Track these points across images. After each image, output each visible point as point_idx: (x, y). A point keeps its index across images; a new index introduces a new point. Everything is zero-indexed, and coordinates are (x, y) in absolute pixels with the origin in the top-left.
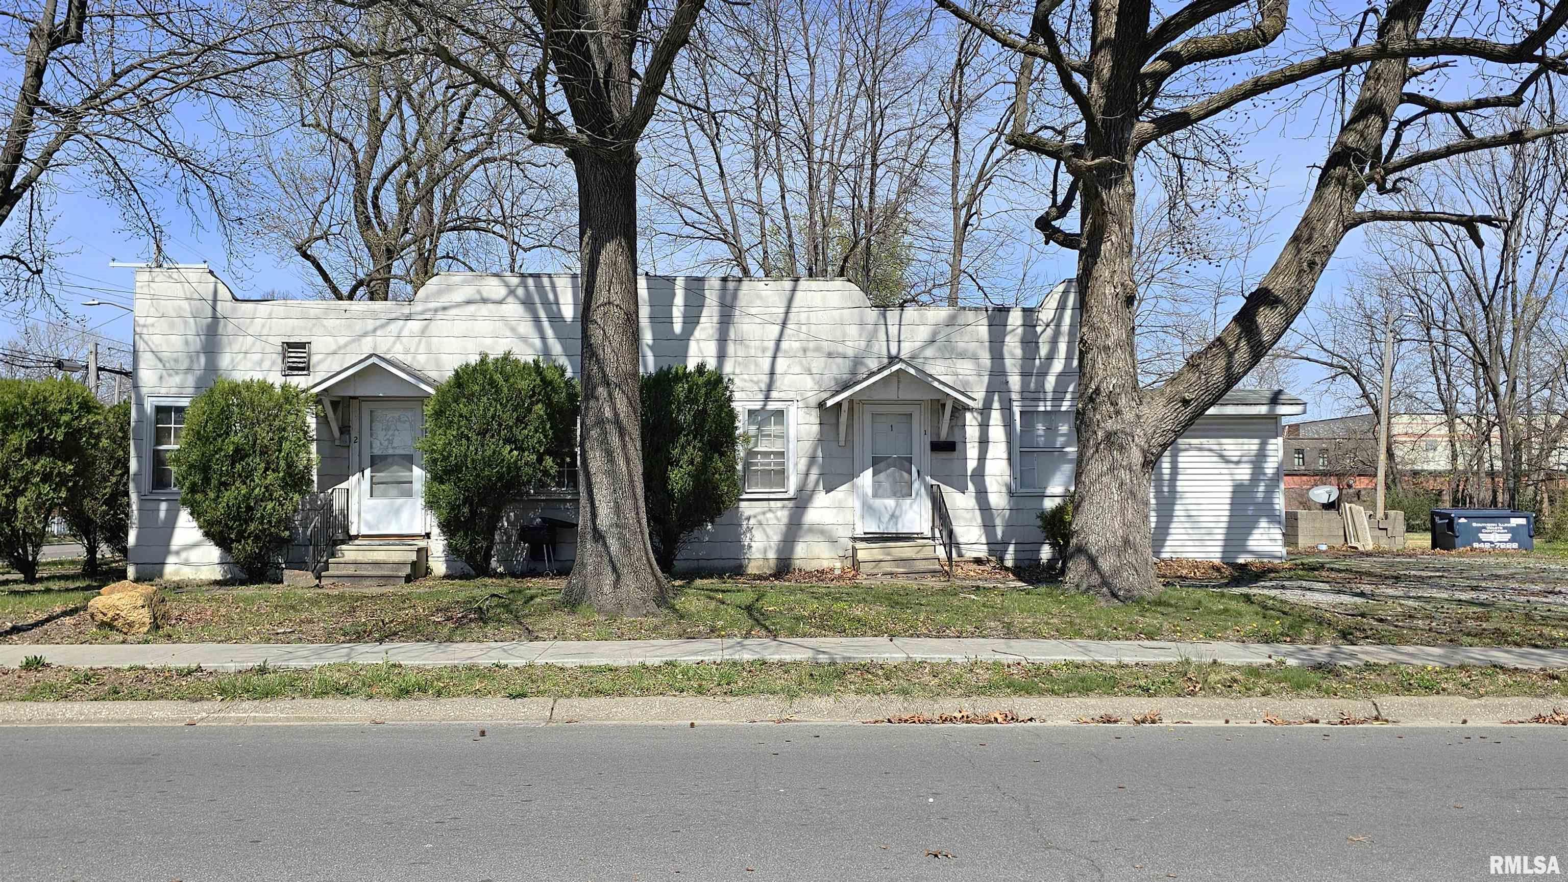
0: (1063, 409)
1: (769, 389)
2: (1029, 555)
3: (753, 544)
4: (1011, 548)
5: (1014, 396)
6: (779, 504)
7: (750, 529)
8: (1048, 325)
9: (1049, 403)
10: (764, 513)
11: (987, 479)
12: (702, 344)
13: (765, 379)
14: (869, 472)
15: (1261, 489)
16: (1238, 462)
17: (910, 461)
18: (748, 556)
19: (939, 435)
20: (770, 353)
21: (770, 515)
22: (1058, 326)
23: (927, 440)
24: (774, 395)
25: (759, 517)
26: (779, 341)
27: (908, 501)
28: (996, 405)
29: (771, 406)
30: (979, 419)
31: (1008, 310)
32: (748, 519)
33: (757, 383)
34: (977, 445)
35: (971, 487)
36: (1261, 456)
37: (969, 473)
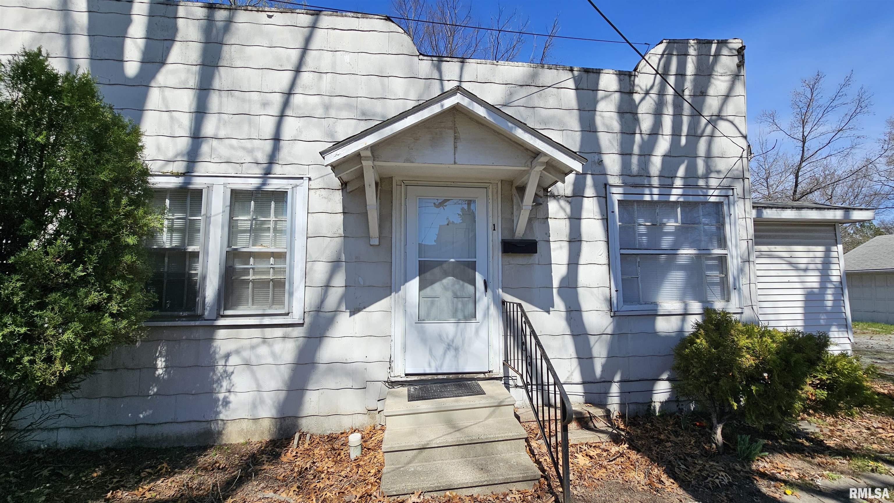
0: (673, 198)
1: (272, 160)
2: (640, 398)
3: (232, 398)
4: (615, 389)
5: (613, 180)
6: (279, 332)
7: (228, 375)
8: (647, 93)
9: (656, 191)
10: (253, 348)
11: (581, 291)
12: (168, 92)
13: (268, 146)
14: (414, 284)
15: (830, 297)
16: (806, 270)
17: (473, 266)
18: (222, 416)
19: (513, 231)
20: (275, 110)
21: (263, 350)
22: (661, 94)
23: (497, 237)
24: (277, 170)
25: (246, 354)
26: (289, 94)
27: (472, 326)
28: (589, 191)
29: (274, 185)
30: (568, 209)
31: (598, 72)
32: (227, 356)
33: (250, 151)
34: (566, 245)
35: (559, 303)
36: (827, 263)
37: (556, 283)
